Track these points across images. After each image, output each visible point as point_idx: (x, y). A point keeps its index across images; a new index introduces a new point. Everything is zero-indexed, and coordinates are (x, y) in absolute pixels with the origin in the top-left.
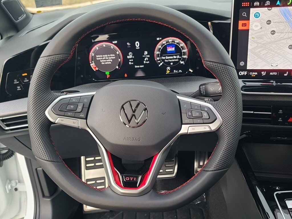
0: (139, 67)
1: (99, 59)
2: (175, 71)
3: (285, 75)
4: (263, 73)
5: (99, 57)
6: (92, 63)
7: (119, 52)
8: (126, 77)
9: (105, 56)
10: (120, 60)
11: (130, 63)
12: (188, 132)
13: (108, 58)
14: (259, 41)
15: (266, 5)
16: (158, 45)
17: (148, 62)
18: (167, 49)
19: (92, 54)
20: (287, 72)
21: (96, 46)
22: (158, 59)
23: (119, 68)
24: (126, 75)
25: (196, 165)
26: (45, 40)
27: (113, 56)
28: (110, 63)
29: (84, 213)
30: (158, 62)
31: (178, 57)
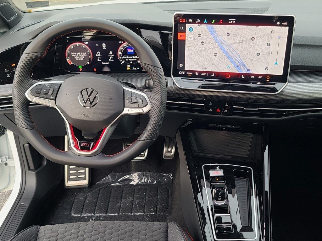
0: (105, 63)
1: (74, 55)
2: (134, 68)
3: (212, 76)
4: (196, 73)
5: (73, 54)
6: (68, 58)
7: (89, 51)
8: (95, 71)
9: (78, 53)
10: (90, 57)
11: (98, 60)
12: (129, 113)
13: (80, 55)
14: (193, 49)
15: (197, 22)
16: (120, 47)
17: (113, 60)
18: (127, 50)
19: (68, 51)
20: (214, 74)
21: (71, 45)
22: (121, 58)
23: (89, 63)
24: (95, 70)
25: (165, 150)
26: (30, 38)
27: (85, 54)
28: (83, 59)
29: (65, 187)
30: (121, 60)
31: (136, 57)
